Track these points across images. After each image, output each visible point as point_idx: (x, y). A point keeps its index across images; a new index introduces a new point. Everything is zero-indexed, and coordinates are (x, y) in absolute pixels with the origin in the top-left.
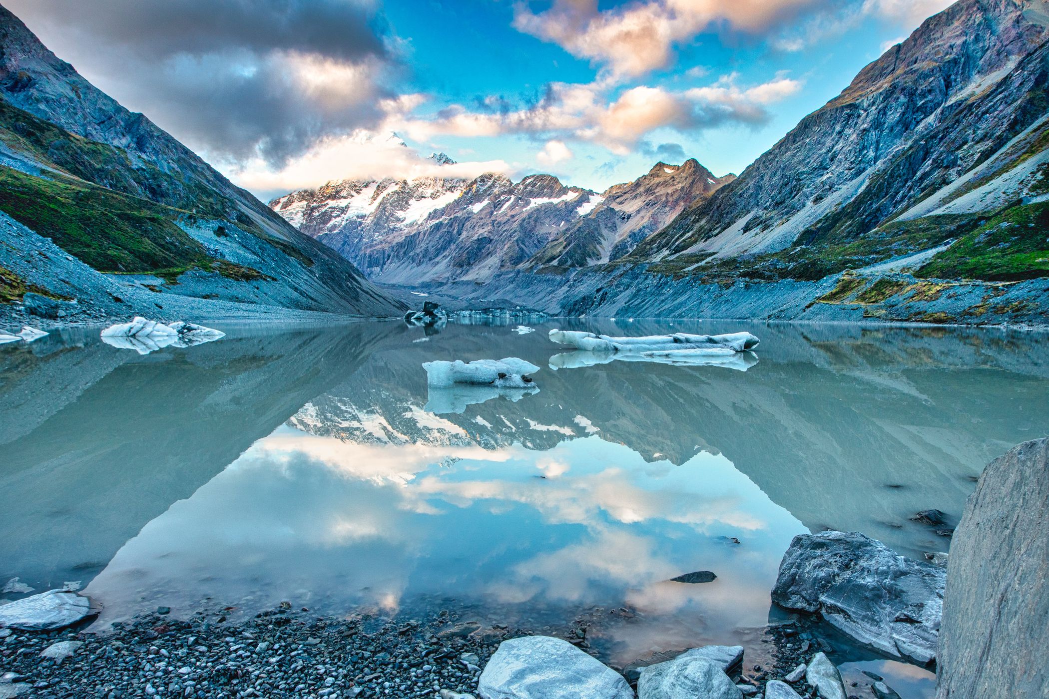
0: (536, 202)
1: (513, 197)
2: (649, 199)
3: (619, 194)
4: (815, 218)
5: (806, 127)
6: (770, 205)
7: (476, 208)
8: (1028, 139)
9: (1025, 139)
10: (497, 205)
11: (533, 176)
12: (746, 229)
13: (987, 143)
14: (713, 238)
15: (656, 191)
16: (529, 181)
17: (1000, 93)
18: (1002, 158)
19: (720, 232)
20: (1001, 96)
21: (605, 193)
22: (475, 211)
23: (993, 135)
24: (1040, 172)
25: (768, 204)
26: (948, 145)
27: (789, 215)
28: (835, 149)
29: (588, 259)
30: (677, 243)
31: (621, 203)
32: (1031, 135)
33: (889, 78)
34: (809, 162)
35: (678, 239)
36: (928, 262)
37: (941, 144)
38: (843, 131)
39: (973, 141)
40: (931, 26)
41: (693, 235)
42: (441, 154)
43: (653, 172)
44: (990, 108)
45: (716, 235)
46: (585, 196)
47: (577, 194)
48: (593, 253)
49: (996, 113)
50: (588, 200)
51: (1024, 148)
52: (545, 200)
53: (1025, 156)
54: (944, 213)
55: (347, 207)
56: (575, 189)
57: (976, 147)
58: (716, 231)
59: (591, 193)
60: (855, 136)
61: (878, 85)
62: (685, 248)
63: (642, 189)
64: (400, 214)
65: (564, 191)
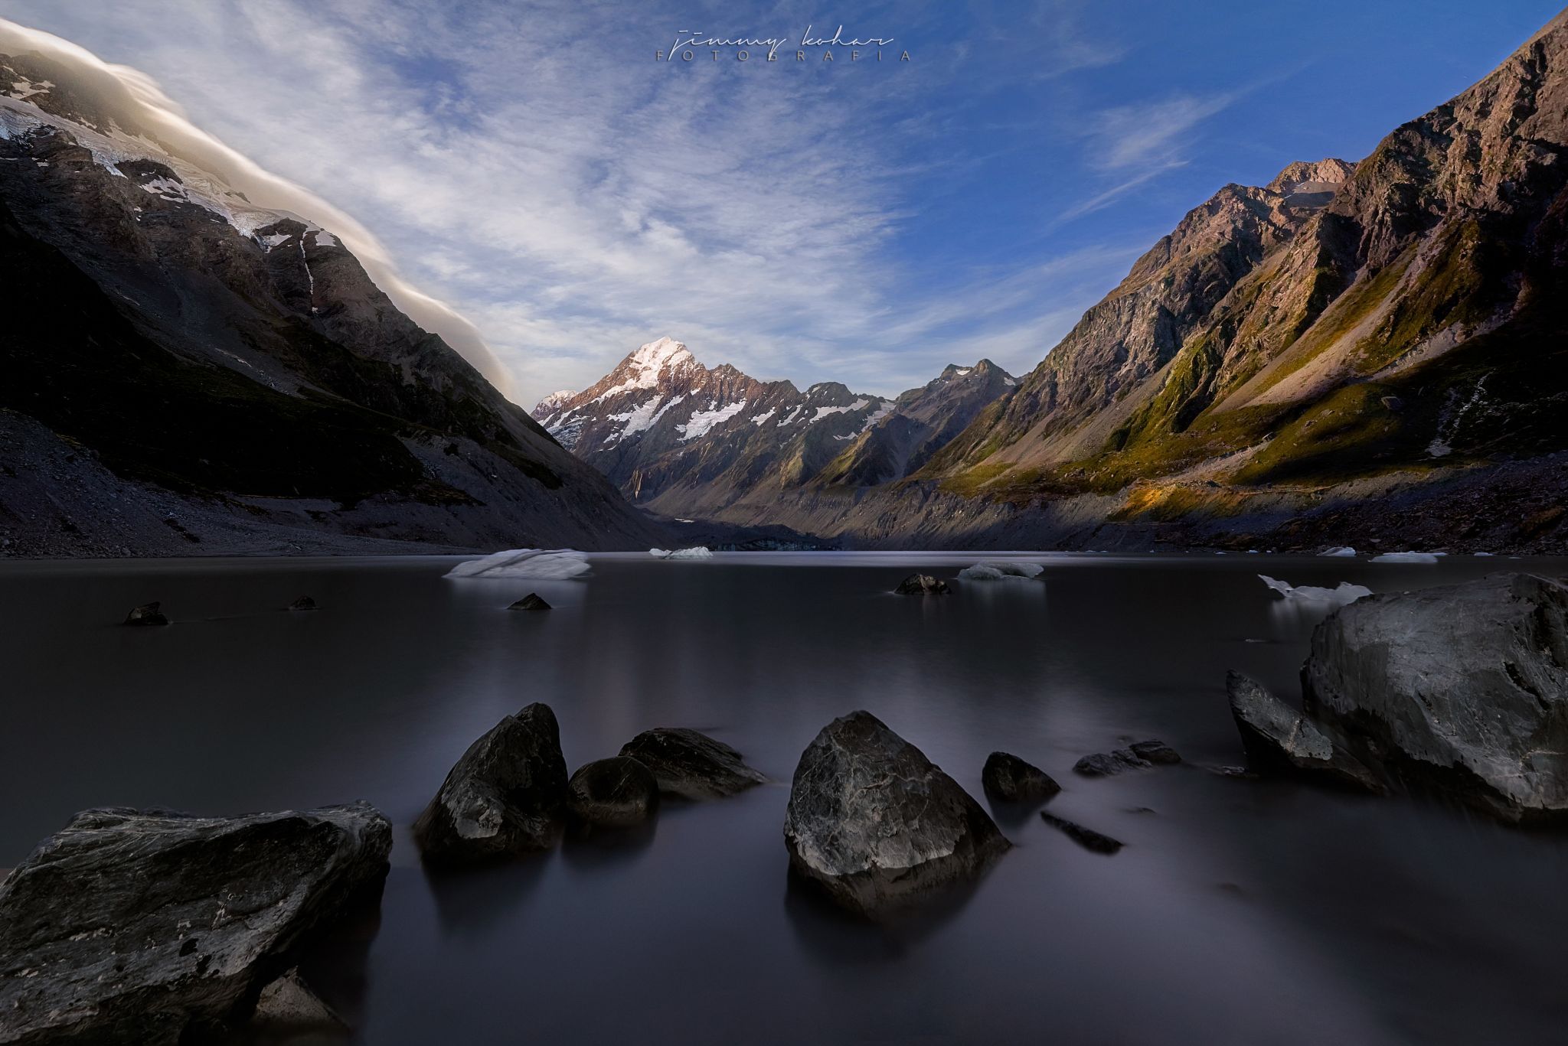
0: (823, 412)
1: (799, 407)
2: (943, 404)
3: (911, 401)
4: (1123, 417)
5: (1091, 320)
6: (1069, 405)
7: (760, 420)
8: (1335, 316)
9: (1332, 316)
10: (782, 414)
11: (820, 384)
12: (1047, 433)
13: (1290, 323)
14: (1011, 446)
15: (950, 395)
16: (815, 389)
17: (1285, 272)
18: (1312, 337)
19: (1019, 439)
20: (1287, 274)
21: (897, 399)
22: (759, 424)
23: (1293, 313)
24: (1362, 350)
25: (1066, 403)
26: (1247, 327)
27: (1092, 415)
28: (1127, 340)
29: (879, 475)
30: (972, 454)
31: (913, 410)
32: (1337, 312)
33: (1167, 267)
34: (1103, 354)
35: (974, 448)
36: (1246, 463)
37: (1241, 327)
38: (1131, 321)
39: (1273, 321)
40: (1194, 218)
41: (989, 444)
42: (728, 365)
43: (945, 375)
44: (1280, 287)
45: (1014, 443)
46: (876, 403)
47: (867, 402)
48: (886, 469)
49: (1288, 291)
50: (879, 409)
51: (1333, 325)
52: (834, 409)
53: (1339, 333)
54: (1261, 403)
55: (628, 421)
56: (864, 397)
57: (1279, 328)
58: (1015, 438)
59: (882, 399)
60: (1145, 325)
61: (1156, 274)
62: (980, 459)
63: (935, 395)
64: (680, 428)
65: (854, 398)
